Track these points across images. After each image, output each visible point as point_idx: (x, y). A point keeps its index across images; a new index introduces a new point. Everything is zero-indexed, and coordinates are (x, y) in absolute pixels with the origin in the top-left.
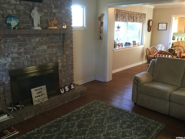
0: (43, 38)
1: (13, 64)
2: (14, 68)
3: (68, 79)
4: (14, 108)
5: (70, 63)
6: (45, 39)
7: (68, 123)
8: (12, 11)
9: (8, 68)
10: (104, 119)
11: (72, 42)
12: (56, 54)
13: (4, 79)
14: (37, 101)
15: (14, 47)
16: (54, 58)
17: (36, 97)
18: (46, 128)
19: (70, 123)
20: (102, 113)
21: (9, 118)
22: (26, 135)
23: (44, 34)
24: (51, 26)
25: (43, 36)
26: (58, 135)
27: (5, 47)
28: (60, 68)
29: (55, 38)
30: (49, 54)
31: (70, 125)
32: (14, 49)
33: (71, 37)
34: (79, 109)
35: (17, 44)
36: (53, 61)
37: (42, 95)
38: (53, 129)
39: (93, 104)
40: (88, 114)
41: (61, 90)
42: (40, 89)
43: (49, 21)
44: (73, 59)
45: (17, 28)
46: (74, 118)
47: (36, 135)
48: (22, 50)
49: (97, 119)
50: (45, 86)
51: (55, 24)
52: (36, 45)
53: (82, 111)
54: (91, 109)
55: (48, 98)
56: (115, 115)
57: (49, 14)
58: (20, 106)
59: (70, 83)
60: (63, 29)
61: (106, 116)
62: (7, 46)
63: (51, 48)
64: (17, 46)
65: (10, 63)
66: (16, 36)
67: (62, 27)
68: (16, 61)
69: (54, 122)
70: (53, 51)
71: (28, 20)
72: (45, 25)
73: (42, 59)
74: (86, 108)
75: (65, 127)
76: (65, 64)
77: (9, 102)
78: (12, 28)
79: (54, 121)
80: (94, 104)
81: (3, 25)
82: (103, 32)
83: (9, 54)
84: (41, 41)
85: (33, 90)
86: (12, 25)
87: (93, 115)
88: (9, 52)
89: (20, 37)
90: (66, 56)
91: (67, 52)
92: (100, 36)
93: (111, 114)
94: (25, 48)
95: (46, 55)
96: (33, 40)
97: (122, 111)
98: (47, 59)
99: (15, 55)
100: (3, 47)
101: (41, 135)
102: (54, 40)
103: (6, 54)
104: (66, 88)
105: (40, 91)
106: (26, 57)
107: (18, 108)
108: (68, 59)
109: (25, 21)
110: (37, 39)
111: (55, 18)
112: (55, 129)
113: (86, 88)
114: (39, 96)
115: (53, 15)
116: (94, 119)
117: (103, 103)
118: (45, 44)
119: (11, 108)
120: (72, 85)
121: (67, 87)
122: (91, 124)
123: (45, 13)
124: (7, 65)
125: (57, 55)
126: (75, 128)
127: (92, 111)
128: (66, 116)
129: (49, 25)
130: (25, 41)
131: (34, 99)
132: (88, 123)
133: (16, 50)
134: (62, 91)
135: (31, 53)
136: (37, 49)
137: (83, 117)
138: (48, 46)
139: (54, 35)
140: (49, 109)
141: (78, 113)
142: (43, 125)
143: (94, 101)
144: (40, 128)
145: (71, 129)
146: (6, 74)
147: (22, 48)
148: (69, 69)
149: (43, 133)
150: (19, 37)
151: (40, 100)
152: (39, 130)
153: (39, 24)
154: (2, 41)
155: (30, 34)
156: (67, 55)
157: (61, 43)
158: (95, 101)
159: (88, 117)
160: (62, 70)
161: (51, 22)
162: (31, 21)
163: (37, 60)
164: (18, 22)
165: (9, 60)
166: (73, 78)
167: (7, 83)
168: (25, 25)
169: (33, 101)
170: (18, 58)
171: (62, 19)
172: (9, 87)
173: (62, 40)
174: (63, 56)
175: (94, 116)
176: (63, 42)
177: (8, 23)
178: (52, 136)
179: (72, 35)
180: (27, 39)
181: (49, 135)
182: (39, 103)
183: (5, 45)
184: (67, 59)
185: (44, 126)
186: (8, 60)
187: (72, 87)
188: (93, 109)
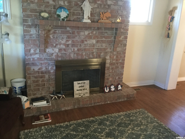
0: (93, 32)
1: (60, 55)
2: (60, 59)
3: (116, 78)
4: (55, 96)
5: (120, 61)
6: (94, 32)
7: (99, 127)
8: (64, 2)
9: (54, 58)
10: (141, 135)
11: (126, 38)
12: (105, 49)
13: (50, 68)
14: (78, 94)
15: (62, 38)
16: (102, 54)
17: (77, 90)
18: (75, 125)
19: (100, 127)
20: (142, 127)
21: (47, 105)
22: (55, 126)
23: (94, 28)
24: (103, 19)
25: (93, 30)
26: (82, 136)
27: (54, 38)
28: (107, 65)
29: (107, 32)
30: (97, 49)
31: (100, 130)
32: (62, 40)
33: (125, 32)
34: (118, 114)
35: (65, 36)
36: (101, 57)
37: (84, 89)
38: (81, 129)
39: (136, 113)
40: (126, 123)
41: (105, 88)
42: (83, 83)
43: (102, 14)
44: (125, 57)
45: (65, 19)
46: (108, 123)
47: (63, 129)
48: (70, 42)
49: (133, 133)
50: (88, 81)
51: (107, 17)
52: (85, 38)
53: (120, 117)
54: (131, 118)
55: (90, 94)
56: (158, 135)
57: (102, 6)
58: (61, 96)
59: (117, 83)
60: (116, 23)
61: (145, 133)
62: (56, 36)
63: (100, 43)
64: (66, 38)
65: (57, 53)
66: (65, 27)
67: (116, 20)
68: (63, 52)
69: (86, 121)
70: (102, 46)
71: (79, 12)
72: (97, 18)
73: (89, 53)
74: (126, 116)
75: (94, 130)
76: (114, 61)
77: (52, 89)
78: (61, 20)
79: (87, 119)
80: (138, 114)
81: (54, 16)
82: (173, 28)
83: (57, 45)
84: (91, 34)
85: (75, 83)
86: (61, 16)
87: (130, 126)
88: (57, 43)
89: (70, 29)
90: (116, 53)
91: (118, 49)
92: (168, 34)
93: (153, 132)
94: (73, 41)
95: (94, 50)
96: (82, 33)
97: (170, 132)
98: (94, 54)
99: (63, 47)
100: (52, 37)
101: (67, 131)
102: (105, 34)
103: (55, 45)
104: (111, 88)
105: (83, 85)
106: (73, 49)
107: (59, 97)
108: (119, 57)
109: (76, 13)
110: (87, 33)
111: (109, 11)
112: (83, 128)
113: (135, 91)
114: (81, 90)
115: (107, 7)
116: (129, 131)
117: (149, 114)
118: (94, 38)
119: (52, 96)
120: (119, 86)
121: (113, 86)
122: (123, 136)
123: (99, 5)
124: (54, 55)
125: (107, 51)
126: (103, 135)
127: (132, 121)
128: (101, 118)
129: (101, 18)
130: (73, 33)
131: (76, 92)
132: (119, 134)
133: (63, 42)
134: (107, 90)
135: (79, 46)
136: (86, 43)
137: (118, 125)
138: (98, 40)
139: (106, 29)
140: (89, 105)
141: (115, 118)
142: (74, 120)
143: (139, 110)
144: (71, 123)
145: (98, 134)
146: (52, 63)
147: (70, 40)
148: (118, 67)
149: (70, 129)
150: (68, 29)
151: (81, 94)
152: (69, 124)
153: (90, 16)
154: (51, 32)
155: (79, 27)
156: (118, 52)
157: (113, 38)
158: (141, 109)
159: (123, 127)
160: (110, 67)
161: (103, 14)
162: (82, 13)
163: (84, 54)
164: (68, 14)
165: (57, 50)
166: (122, 78)
167: (52, 71)
168: (75, 17)
169: (75, 94)
170: (65, 50)
171: (118, 12)
172: (54, 76)
173: (114, 35)
174: (113, 53)
175: (130, 128)
176: (115, 38)
177: (58, 14)
178: (75, 136)
179: (127, 30)
180: (76, 32)
181: (75, 133)
182: (80, 96)
183: (54, 36)
184: (117, 57)
185: (75, 122)
186: (55, 50)
187: (120, 87)
188: (133, 119)
